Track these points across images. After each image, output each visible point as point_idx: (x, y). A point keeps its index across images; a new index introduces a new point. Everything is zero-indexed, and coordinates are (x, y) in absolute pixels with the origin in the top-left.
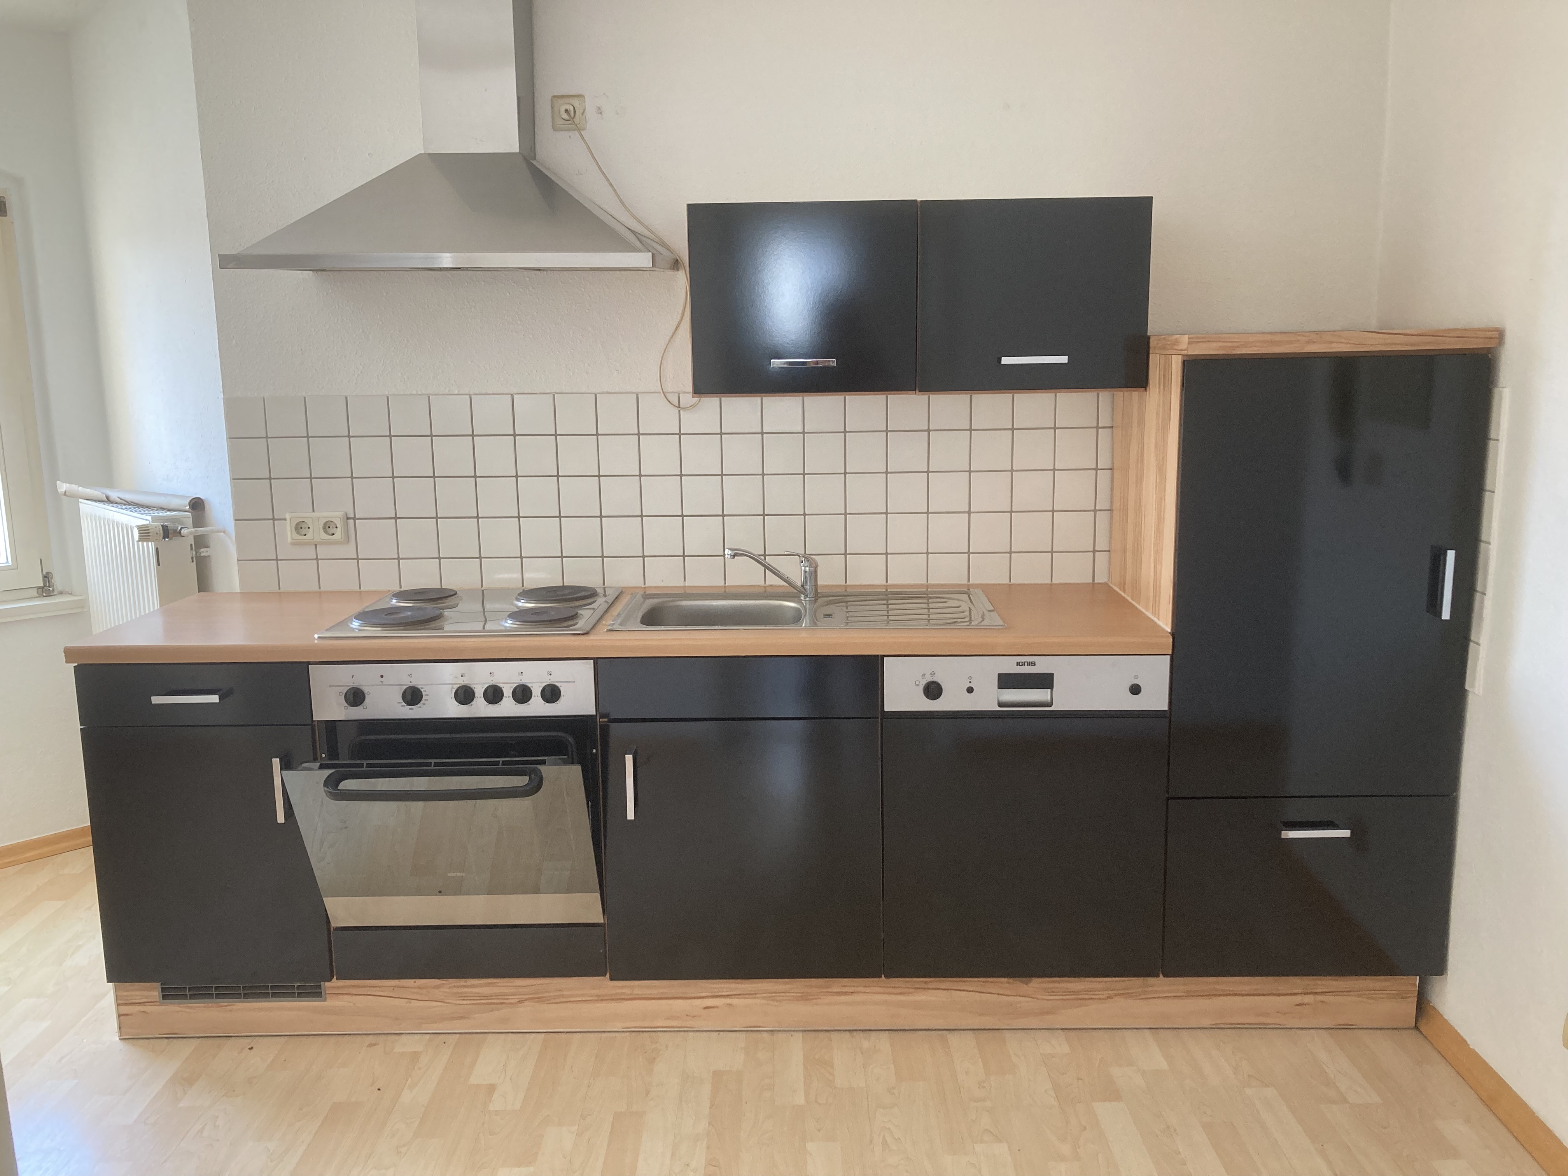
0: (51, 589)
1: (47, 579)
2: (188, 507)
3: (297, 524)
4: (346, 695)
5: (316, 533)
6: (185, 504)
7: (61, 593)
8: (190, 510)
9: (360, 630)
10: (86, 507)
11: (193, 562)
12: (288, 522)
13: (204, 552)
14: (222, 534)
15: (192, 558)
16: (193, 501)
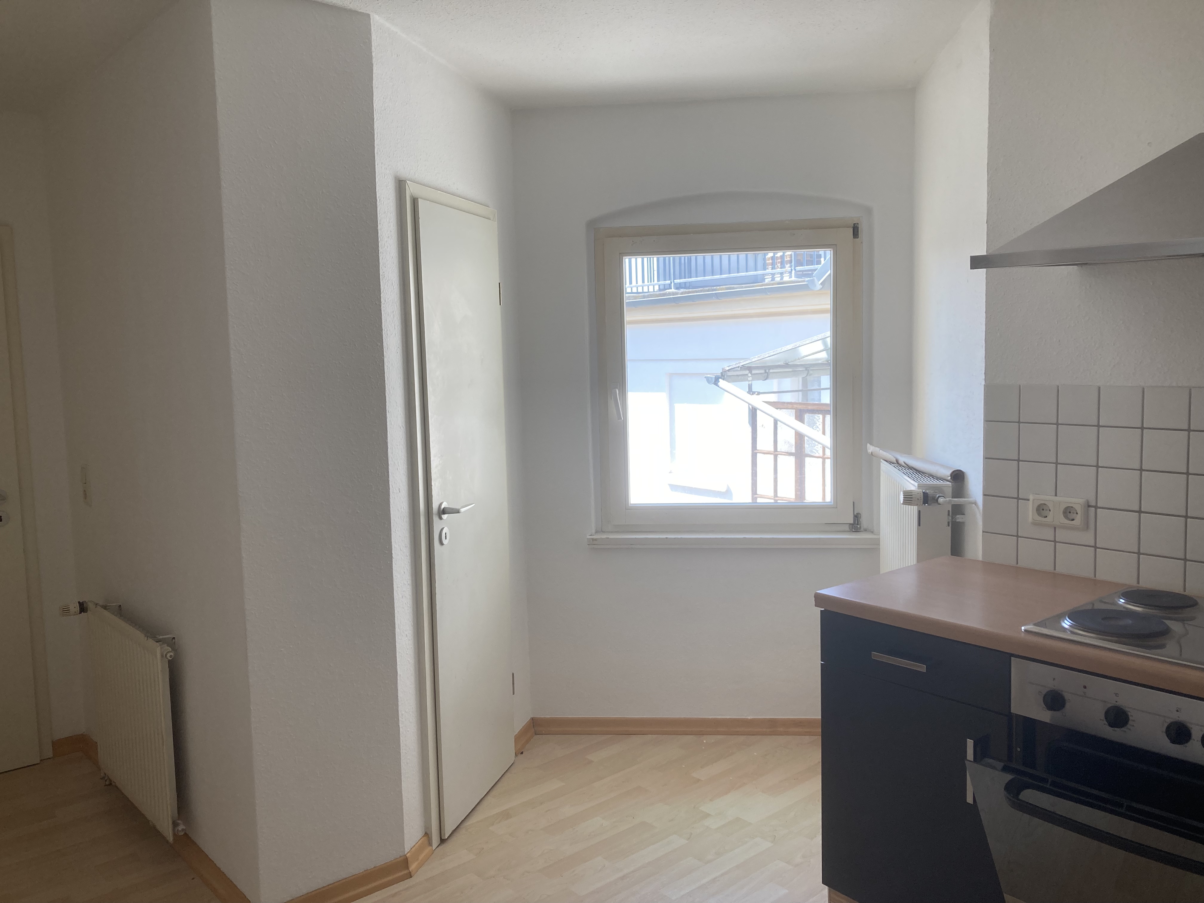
0: (858, 526)
1: (856, 518)
2: (950, 478)
3: (1039, 506)
4: (1045, 696)
5: (1056, 516)
6: (947, 473)
7: (866, 530)
8: (951, 480)
9: (1072, 632)
10: (884, 466)
11: (949, 526)
12: (1031, 502)
13: (959, 518)
14: (974, 505)
15: (948, 523)
16: (954, 474)
